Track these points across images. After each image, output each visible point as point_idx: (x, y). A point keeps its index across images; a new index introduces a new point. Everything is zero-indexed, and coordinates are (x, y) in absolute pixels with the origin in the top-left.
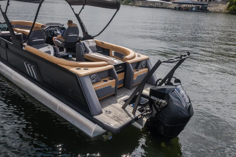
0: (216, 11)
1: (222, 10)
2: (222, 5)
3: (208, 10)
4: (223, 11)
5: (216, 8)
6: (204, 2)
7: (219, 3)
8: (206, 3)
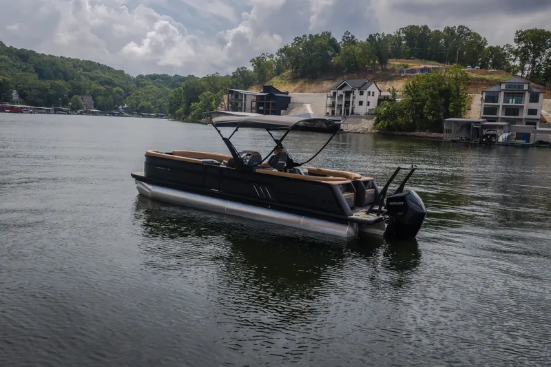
0: (358, 131)
1: (367, 129)
2: (366, 121)
3: (342, 130)
4: (369, 131)
5: (356, 126)
6: (337, 116)
7: (362, 117)
8: (340, 118)
